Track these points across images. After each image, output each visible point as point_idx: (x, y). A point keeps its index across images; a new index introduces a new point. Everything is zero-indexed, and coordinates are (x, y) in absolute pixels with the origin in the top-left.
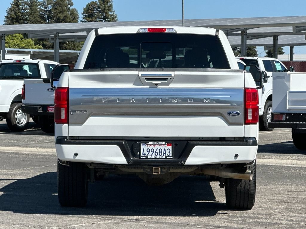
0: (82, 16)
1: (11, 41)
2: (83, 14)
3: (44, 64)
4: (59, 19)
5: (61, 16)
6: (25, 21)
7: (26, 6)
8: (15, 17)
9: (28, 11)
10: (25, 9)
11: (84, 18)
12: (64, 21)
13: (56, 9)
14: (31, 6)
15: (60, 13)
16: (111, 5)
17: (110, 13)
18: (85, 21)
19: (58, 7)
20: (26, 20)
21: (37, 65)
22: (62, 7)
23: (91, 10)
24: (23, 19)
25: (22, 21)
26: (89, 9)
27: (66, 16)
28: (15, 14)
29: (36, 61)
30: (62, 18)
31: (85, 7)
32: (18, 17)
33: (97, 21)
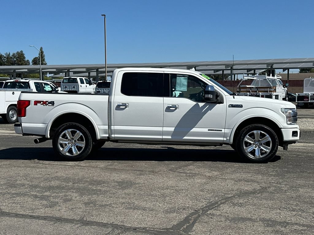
0: (32, 63)
2: (32, 62)
11: (32, 64)
15: (19, 62)
16: (44, 59)
17: (44, 62)
27: (22, 63)
31: (33, 59)
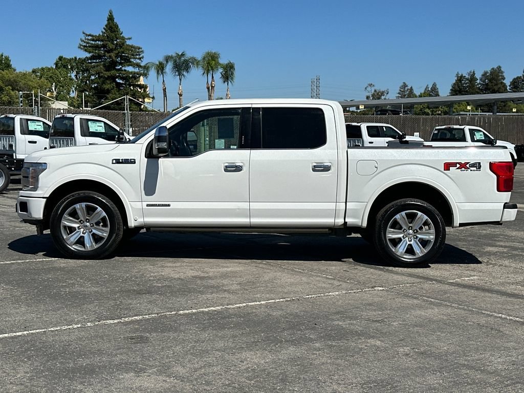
1: (458, 107)
3: (469, 129)
4: (494, 90)
5: (496, 88)
6: (467, 93)
7: (467, 81)
8: (458, 89)
9: (468, 84)
10: (466, 84)
12: (498, 91)
13: (492, 83)
14: (470, 81)
18: (511, 92)
19: (493, 81)
20: (467, 91)
21: (463, 130)
22: (496, 81)
23: (516, 83)
24: (464, 91)
25: (463, 93)
26: (515, 82)
28: (459, 87)
29: (462, 127)
30: (496, 89)
32: (460, 89)
33: (521, 92)
